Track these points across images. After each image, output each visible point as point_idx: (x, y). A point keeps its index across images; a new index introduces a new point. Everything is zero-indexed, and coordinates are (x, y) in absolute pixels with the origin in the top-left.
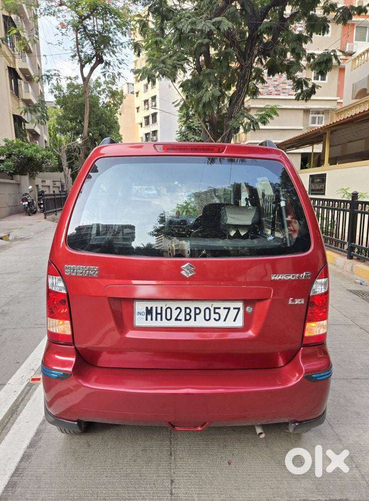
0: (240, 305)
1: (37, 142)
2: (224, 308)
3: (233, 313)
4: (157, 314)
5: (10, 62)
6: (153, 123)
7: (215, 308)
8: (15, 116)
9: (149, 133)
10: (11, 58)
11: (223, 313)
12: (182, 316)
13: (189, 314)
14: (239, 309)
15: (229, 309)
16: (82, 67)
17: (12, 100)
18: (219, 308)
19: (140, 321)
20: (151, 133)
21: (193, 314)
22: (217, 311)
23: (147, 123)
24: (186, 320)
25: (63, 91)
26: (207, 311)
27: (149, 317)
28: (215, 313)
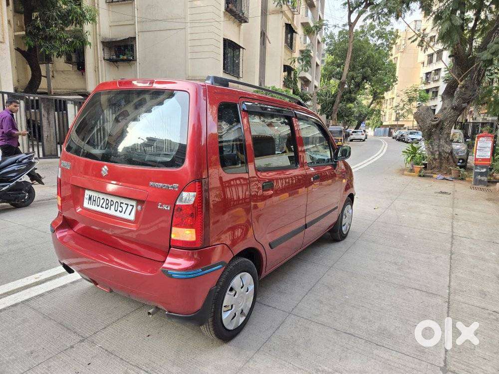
0: (134, 203)
1: (308, 88)
2: (126, 204)
3: (130, 208)
4: (94, 200)
5: (288, 19)
6: (437, 61)
7: (121, 203)
8: (285, 66)
9: (431, 72)
10: (290, 15)
11: (124, 206)
12: (104, 206)
13: (108, 204)
14: (133, 206)
15: (128, 205)
16: (350, 12)
17: (285, 52)
18: (123, 203)
19: (86, 204)
20: (433, 71)
21: (109, 205)
22: (122, 205)
23: (430, 62)
24: (106, 208)
25: (334, 39)
26: (117, 204)
27: (90, 202)
28: (121, 206)
